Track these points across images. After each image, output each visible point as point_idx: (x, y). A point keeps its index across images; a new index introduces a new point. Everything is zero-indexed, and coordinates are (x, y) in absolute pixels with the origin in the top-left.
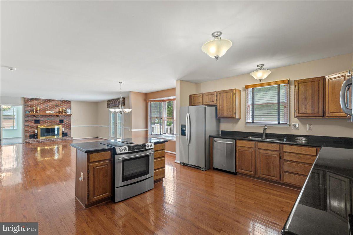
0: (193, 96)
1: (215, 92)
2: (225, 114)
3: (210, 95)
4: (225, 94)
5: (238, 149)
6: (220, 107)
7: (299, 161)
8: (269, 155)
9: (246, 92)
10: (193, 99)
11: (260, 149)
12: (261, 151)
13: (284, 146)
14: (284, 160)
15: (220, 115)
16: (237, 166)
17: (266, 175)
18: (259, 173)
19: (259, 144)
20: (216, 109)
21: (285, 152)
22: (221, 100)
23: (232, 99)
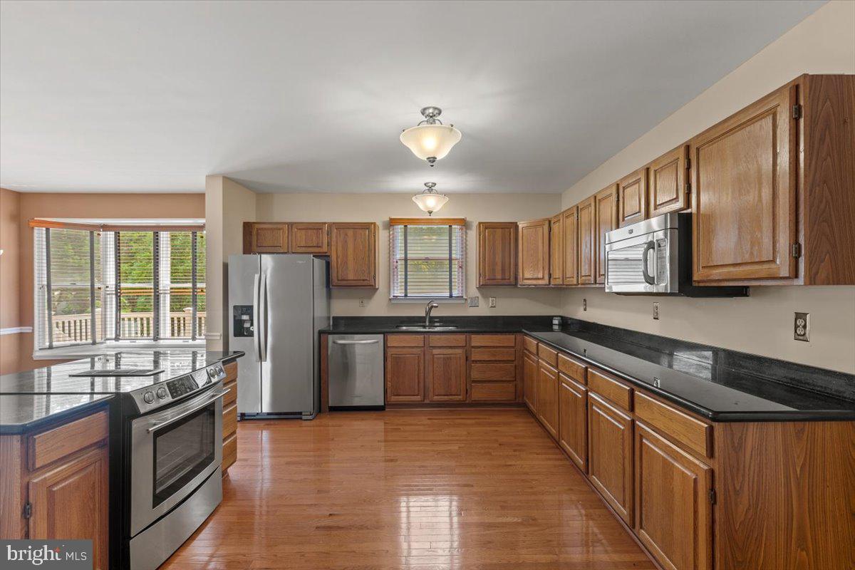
0: (257, 226)
1: (325, 223)
2: (351, 277)
3: (310, 229)
4: (350, 233)
5: (390, 352)
6: (339, 260)
7: (493, 359)
8: (448, 356)
9: (391, 233)
10: (258, 234)
11: (434, 347)
12: (435, 351)
13: (473, 336)
14: (473, 361)
15: (338, 280)
16: (389, 391)
17: (445, 395)
18: (431, 394)
19: (432, 337)
20: (328, 265)
21: (473, 347)
22: (340, 245)
23: (369, 246)
